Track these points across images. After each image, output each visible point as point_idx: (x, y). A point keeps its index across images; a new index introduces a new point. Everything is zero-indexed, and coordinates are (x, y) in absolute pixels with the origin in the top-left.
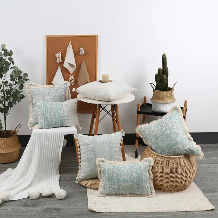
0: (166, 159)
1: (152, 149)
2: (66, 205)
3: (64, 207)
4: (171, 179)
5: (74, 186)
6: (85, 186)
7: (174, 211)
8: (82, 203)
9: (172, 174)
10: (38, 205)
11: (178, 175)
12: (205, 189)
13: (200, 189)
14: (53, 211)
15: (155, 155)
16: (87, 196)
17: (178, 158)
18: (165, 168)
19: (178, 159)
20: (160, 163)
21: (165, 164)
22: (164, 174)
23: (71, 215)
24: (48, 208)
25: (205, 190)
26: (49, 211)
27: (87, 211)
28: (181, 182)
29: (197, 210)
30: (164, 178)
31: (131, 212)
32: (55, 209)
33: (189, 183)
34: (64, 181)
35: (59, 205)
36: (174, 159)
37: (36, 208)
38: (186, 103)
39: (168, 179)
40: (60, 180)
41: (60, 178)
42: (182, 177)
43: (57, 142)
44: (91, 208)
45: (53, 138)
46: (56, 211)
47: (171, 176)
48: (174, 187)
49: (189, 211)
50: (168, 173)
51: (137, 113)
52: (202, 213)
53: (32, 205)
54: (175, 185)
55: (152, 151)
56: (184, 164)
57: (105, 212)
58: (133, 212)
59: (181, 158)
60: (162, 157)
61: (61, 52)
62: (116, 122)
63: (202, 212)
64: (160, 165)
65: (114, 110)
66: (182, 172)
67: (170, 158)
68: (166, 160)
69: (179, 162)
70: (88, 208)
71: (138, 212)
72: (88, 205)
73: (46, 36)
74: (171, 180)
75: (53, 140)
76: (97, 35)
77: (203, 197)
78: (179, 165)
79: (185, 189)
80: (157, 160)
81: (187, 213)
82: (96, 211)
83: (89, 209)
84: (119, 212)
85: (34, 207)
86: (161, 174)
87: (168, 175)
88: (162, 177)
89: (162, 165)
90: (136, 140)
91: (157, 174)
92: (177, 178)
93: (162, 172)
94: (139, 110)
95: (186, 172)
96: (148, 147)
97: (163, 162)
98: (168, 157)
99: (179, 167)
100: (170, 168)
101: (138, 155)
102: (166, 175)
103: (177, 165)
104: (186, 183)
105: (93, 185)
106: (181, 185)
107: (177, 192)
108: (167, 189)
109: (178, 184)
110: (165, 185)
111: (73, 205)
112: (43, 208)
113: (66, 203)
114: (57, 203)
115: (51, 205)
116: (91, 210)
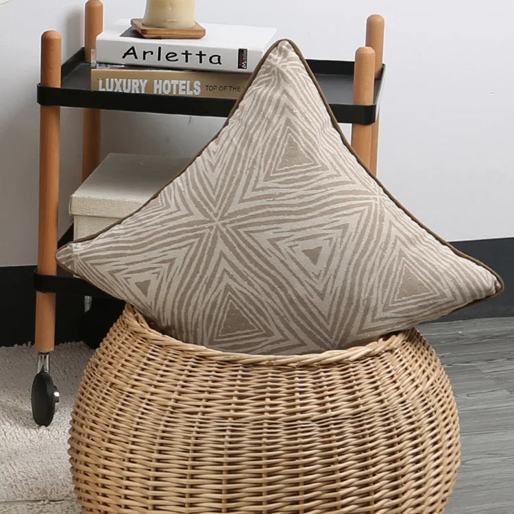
0: (254, 372)
1: (153, 324)
9: (297, 475)
11: (343, 479)
15: (180, 360)
17: (339, 363)
18: (247, 432)
19: (336, 374)
20: (216, 411)
22: (247, 482)
36: (309, 376)
42: (368, 494)
47: (297, 493)
50: (270, 474)
51: (39, 100)
55: (154, 334)
56: (377, 407)
59: (360, 366)
60: (229, 367)
67: (283, 367)
68: (254, 382)
69: (341, 393)
78: (346, 410)
80: (193, 386)
86: (220, 481)
87: (269, 484)
88: (229, 501)
89: (226, 418)
90: (39, 295)
91: (192, 486)
92: (334, 499)
93: (230, 472)
94: (56, 82)
95: (394, 461)
96: (128, 316)
97: (235, 400)
98: (268, 365)
99: (348, 428)
100: (282, 432)
101: (57, 400)
102: (260, 485)
103: (330, 413)
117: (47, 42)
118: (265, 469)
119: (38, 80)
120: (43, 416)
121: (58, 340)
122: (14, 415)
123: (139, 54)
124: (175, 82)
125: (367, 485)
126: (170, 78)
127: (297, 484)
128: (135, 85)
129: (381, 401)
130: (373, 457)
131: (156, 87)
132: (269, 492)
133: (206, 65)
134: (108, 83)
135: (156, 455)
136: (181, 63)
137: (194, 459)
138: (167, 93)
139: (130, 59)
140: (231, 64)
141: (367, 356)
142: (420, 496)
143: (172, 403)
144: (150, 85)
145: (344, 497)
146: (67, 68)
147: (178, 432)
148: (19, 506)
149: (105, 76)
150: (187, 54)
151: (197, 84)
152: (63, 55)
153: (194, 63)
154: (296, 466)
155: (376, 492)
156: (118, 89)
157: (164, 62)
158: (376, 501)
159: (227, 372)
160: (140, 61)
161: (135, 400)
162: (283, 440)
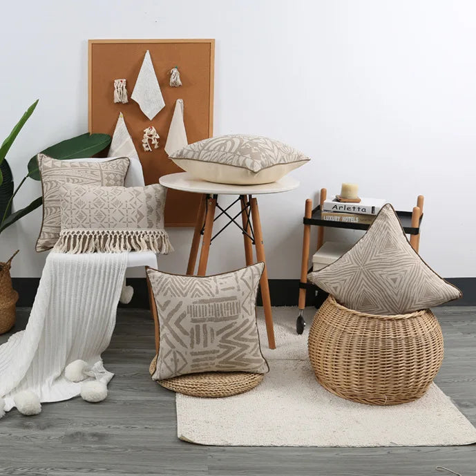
0: (372, 321)
1: (338, 302)
2: (122, 427)
3: (115, 432)
4: (384, 371)
5: (144, 388)
6: (171, 388)
7: (387, 444)
8: (161, 423)
9: (385, 358)
10: (53, 426)
11: (401, 361)
12: (462, 401)
13: (451, 399)
14: (90, 439)
15: (346, 315)
16: (176, 410)
17: (401, 319)
18: (368, 341)
19: (400, 323)
20: (358, 333)
21: (369, 335)
22: (367, 360)
23: (132, 448)
24: (77, 433)
25: (464, 403)
26: (78, 439)
27: (173, 442)
28: (408, 377)
29: (443, 443)
30: (366, 368)
31: (281, 446)
32: (94, 435)
33: (426, 384)
34: (120, 377)
35: (104, 427)
36: (391, 323)
37: (48, 432)
38: (420, 201)
39: (375, 370)
42: (409, 367)
43: (108, 283)
44: (182, 435)
45: (100, 274)
46: (96, 439)
47: (384, 364)
48: (389, 392)
49: (424, 446)
50: (376, 357)
51: (304, 223)
52: (456, 451)
53: (37, 426)
54: (391, 387)
55: (338, 305)
56: (414, 336)
57: (220, 444)
58: (287, 445)
59: (409, 321)
60: (363, 319)
61: (125, 80)
62: (254, 243)
64: (357, 338)
65: (249, 216)
66: (409, 353)
67: (382, 319)
68: (371, 324)
69: (402, 330)
70: (177, 434)
71: (301, 444)
72: (177, 428)
73: (89, 40)
74: (384, 374)
75: (99, 278)
77: (459, 417)
78: (403, 336)
79: (415, 398)
80: (350, 324)
81: (419, 451)
82: (196, 442)
83: (179, 436)
84: (254, 444)
85: (44, 429)
86: (358, 358)
87: (375, 360)
88: (361, 365)
89: (361, 336)
90: (301, 290)
92: (397, 367)
93: (362, 355)
94: (310, 217)
95: (420, 355)
96: (330, 298)
97: (365, 330)
98: (377, 318)
99: (403, 343)
100: (380, 342)
101: (305, 326)
102: (372, 360)
103: (398, 337)
104: (417, 382)
105: (193, 385)
106: (408, 385)
107: (396, 404)
108: (371, 396)
109: (400, 385)
110: (367, 387)
111: (139, 427)
112: (64, 433)
113: (121, 424)
114: (100, 423)
115: (84, 425)
116: (184, 439)
117: (307, 202)
118: (374, 358)
119: (304, 216)
120: (300, 331)
121: (306, 305)
122: (290, 329)
123: (338, 207)
124: (350, 218)
125: (409, 363)
126: (348, 216)
127: (385, 361)
128: (336, 218)
129: (416, 334)
130: (412, 353)
131: (343, 219)
132: (375, 363)
133: (360, 212)
134: (327, 217)
135: (337, 347)
136: (352, 211)
137: (350, 349)
138: (347, 221)
139: (335, 209)
140: (369, 212)
141: (411, 317)
142: (428, 369)
143: (343, 329)
144: (341, 219)
145: (401, 367)
146: (313, 212)
147: (345, 340)
148: (291, 361)
149: (326, 215)
150: (354, 208)
151: (357, 218)
152: (312, 207)
153: (356, 211)
154: (385, 355)
155: (412, 366)
156: (330, 220)
157: (346, 211)
158: (412, 369)
160: (338, 210)
161: (331, 328)
162: (380, 345)
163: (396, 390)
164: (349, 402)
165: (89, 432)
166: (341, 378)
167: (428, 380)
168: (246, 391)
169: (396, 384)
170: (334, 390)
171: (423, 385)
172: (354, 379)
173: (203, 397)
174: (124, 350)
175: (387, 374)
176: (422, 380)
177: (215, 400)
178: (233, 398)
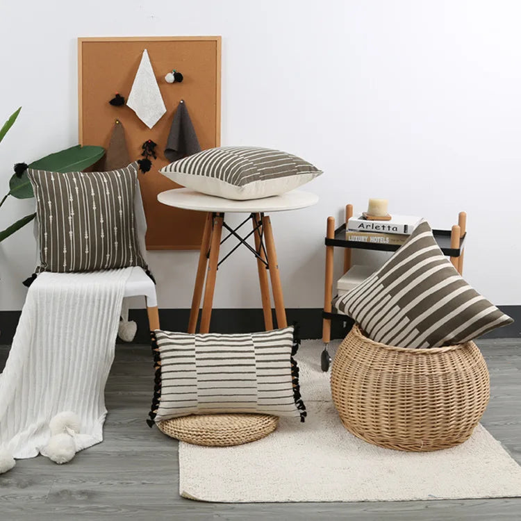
0: (402, 356)
1: (364, 334)
2: (116, 483)
3: (108, 489)
4: (418, 412)
5: (142, 437)
6: (173, 436)
7: (425, 497)
8: (161, 478)
9: (419, 397)
10: (36, 484)
11: (438, 400)
12: (515, 446)
13: (502, 444)
14: (79, 498)
15: (373, 348)
16: (178, 462)
17: (437, 353)
18: (399, 380)
19: (436, 357)
20: (387, 369)
22: (398, 399)
23: (127, 507)
24: (63, 492)
25: (516, 448)
26: (64, 498)
27: (175, 500)
28: (447, 419)
29: (491, 495)
30: (398, 410)
31: (300, 502)
32: (83, 493)
33: (470, 427)
34: (115, 425)
35: (95, 484)
36: (425, 358)
37: (30, 491)
38: (462, 218)
39: (407, 411)
40: (104, 424)
41: (106, 418)
42: (448, 407)
44: (184, 492)
46: (85, 498)
48: (426, 437)
49: (469, 499)
50: (408, 396)
51: (326, 244)
52: (508, 504)
53: (18, 484)
54: (427, 430)
55: (364, 338)
56: (453, 371)
57: (228, 500)
58: (306, 500)
59: (446, 355)
60: (392, 352)
62: (267, 268)
63: (506, 502)
64: (385, 375)
65: (261, 236)
66: (446, 391)
67: (414, 353)
68: (402, 359)
69: (438, 365)
70: (179, 491)
72: (179, 483)
73: (79, 38)
74: (418, 416)
76: (220, 37)
77: (511, 465)
78: (440, 372)
79: (457, 442)
80: (378, 359)
81: (462, 504)
82: (201, 498)
83: (181, 493)
85: (24, 487)
86: (388, 398)
87: (408, 400)
88: (391, 406)
89: (390, 373)
90: (324, 320)
91: (377, 399)
92: (434, 408)
93: (392, 394)
94: (333, 237)
95: (460, 394)
96: (355, 329)
97: (394, 365)
98: (408, 352)
99: (441, 380)
100: (413, 380)
101: (330, 362)
102: (404, 400)
103: (433, 373)
104: (459, 424)
105: (197, 431)
106: (447, 429)
107: (434, 451)
108: (405, 441)
109: (438, 428)
110: (400, 432)
111: (135, 482)
112: (48, 492)
113: (115, 480)
114: (91, 479)
115: (72, 482)
116: (186, 496)
117: (329, 221)
118: (406, 398)
119: (326, 236)
120: (325, 368)
121: (331, 338)
122: (314, 366)
123: (365, 226)
124: (379, 238)
125: (448, 403)
126: (377, 236)
127: (419, 401)
128: (363, 238)
129: (455, 370)
130: (451, 392)
131: (371, 239)
132: (408, 404)
133: (391, 231)
134: (352, 237)
135: (363, 386)
136: (381, 230)
137: (378, 388)
138: (375, 242)
139: (361, 228)
140: (401, 231)
141: (449, 350)
142: (471, 409)
143: (369, 365)
144: (369, 239)
145: (439, 407)
146: (337, 232)
147: (372, 377)
148: (314, 403)
149: (351, 235)
150: (384, 227)
151: (387, 239)
152: (336, 226)
153: (386, 230)
154: (419, 394)
155: (452, 406)
156: (356, 240)
157: (374, 230)
158: (452, 410)
159: (392, 354)
160: (365, 229)
161: (355, 363)
162: (414, 383)
163: (433, 434)
164: (380, 449)
165: (78, 489)
166: (369, 420)
167: (471, 422)
168: (260, 438)
169: (433, 427)
170: (362, 435)
171: (466, 428)
172: (383, 421)
173: (210, 446)
174: (120, 393)
175: (423, 416)
176: (464, 422)
177: (224, 449)
178: (246, 447)
